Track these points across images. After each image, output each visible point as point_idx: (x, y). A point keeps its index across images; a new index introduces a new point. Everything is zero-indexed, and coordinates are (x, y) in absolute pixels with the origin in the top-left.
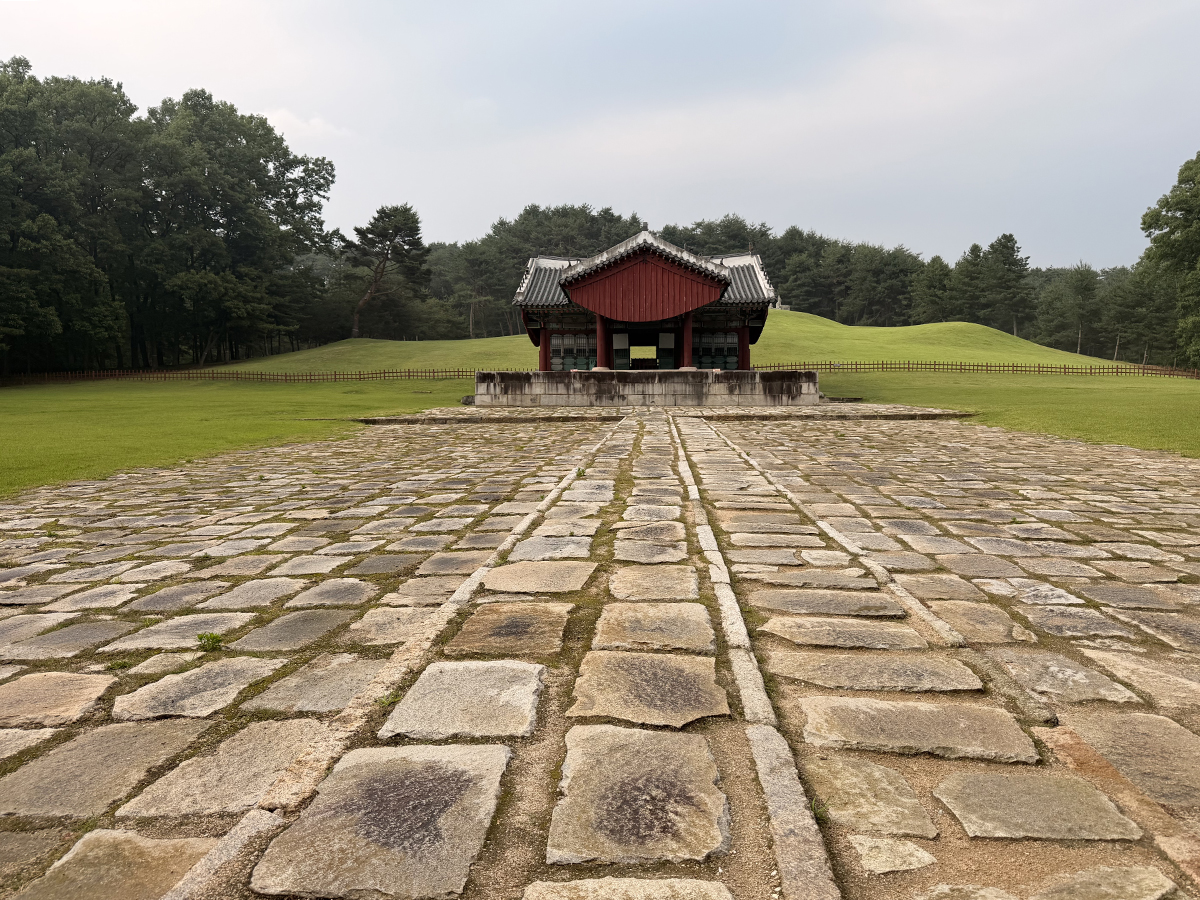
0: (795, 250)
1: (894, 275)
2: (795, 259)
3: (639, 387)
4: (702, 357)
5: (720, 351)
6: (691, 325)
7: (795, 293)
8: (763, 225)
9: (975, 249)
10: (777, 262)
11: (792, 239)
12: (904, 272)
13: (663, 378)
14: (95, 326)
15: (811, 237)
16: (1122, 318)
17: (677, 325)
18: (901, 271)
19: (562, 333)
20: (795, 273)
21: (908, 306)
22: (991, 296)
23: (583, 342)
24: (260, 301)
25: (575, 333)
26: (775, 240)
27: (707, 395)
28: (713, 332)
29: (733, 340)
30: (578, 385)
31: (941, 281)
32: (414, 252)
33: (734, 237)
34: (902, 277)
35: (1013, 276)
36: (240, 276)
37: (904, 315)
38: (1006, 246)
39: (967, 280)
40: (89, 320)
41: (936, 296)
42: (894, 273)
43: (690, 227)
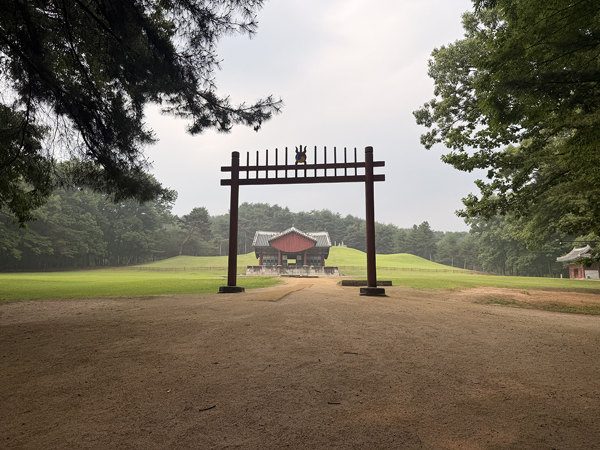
0: (350, 223)
1: (387, 235)
2: (350, 227)
3: (291, 270)
4: (310, 262)
5: (315, 261)
6: (306, 253)
7: (350, 240)
8: (338, 213)
9: (415, 226)
10: (343, 228)
11: (349, 219)
12: (391, 233)
13: (298, 268)
14: (97, 251)
15: (357, 218)
16: (466, 253)
17: (302, 253)
18: (390, 233)
19: (267, 255)
20: (350, 232)
21: (393, 247)
22: (421, 244)
23: (273, 258)
24: (152, 242)
25: (271, 255)
26: (342, 219)
27: (310, 273)
28: (313, 255)
29: (319, 258)
30: (275, 270)
31: (403, 238)
32: (205, 224)
33: (327, 217)
34: (390, 235)
35: (428, 237)
36: (146, 233)
37: (391, 250)
38: (425, 226)
39: (412, 238)
40: (95, 248)
41: (401, 243)
42: (387, 234)
43: (309, 212)
